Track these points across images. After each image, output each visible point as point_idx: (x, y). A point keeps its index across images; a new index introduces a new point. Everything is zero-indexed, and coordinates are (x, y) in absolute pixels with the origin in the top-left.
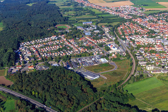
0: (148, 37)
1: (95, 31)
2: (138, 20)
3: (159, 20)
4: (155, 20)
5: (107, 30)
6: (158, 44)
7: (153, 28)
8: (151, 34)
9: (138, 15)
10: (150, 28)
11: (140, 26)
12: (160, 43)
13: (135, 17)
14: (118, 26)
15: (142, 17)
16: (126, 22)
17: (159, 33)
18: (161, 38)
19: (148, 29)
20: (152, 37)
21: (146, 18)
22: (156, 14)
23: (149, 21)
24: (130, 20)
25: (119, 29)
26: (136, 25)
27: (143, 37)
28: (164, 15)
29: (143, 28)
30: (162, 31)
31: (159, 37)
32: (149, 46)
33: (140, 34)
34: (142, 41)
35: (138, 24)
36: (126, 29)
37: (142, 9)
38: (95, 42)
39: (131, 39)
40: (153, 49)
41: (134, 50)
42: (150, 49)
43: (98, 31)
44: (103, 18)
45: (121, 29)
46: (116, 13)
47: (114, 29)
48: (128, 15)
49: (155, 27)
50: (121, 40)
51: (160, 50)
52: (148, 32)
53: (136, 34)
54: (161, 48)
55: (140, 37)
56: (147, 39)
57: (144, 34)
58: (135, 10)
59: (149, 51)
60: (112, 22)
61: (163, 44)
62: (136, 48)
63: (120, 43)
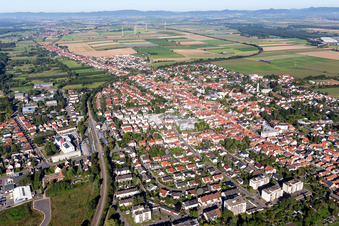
0: (150, 112)
1: (48, 103)
2: (138, 79)
3: (173, 76)
4: (167, 76)
5: (73, 99)
6: (169, 128)
7: (161, 93)
8: (157, 105)
9: (141, 69)
10: (156, 92)
11: (139, 88)
12: (174, 124)
13: (134, 72)
14: (100, 89)
15: (146, 72)
16: (116, 81)
17: (171, 102)
18: (175, 114)
19: (152, 94)
20: (158, 112)
21: (151, 73)
22: (168, 67)
23: (156, 80)
24: (125, 78)
25: (99, 95)
26: (132, 87)
27: (141, 113)
28: (181, 69)
29: (144, 91)
30: (177, 97)
31: (171, 110)
32: (152, 134)
33: (137, 105)
34: (137, 122)
35: (136, 85)
36: (111, 96)
37: (148, 60)
38: (32, 131)
39: (115, 119)
40: (157, 143)
41: (115, 150)
42: (151, 144)
43: (55, 103)
44: (77, 75)
45: (103, 96)
46: (104, 67)
47: (89, 96)
48: (124, 69)
49: (165, 90)
50: (94, 122)
51: (171, 146)
52: (152, 101)
53: (129, 105)
54: (174, 140)
55: (135, 113)
56: (147, 117)
57: (144, 106)
58: (136, 61)
59: (148, 149)
60: (91, 83)
61: (178, 128)
62: (120, 143)
63: (89, 130)
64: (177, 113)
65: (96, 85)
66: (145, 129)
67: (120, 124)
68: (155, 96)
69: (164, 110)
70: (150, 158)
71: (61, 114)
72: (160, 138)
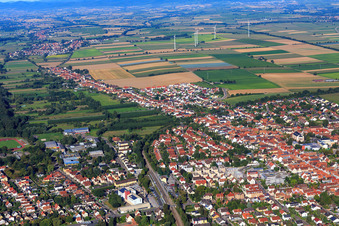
0: (227, 165)
1: (92, 153)
2: (208, 122)
3: (259, 118)
4: (250, 118)
5: (123, 148)
6: (252, 182)
7: (241, 141)
8: (237, 156)
9: (210, 107)
10: (235, 140)
11: (210, 134)
12: (257, 179)
13: (201, 111)
14: (156, 136)
15: (218, 112)
16: (176, 125)
18: (260, 167)
19: (229, 142)
20: (237, 164)
21: (227, 114)
22: (253, 103)
23: (234, 123)
24: (188, 121)
25: (156, 144)
26: (199, 133)
27: (215, 165)
28: (272, 107)
29: (217, 139)
31: (255, 162)
32: (231, 187)
33: (210, 157)
34: (212, 176)
35: (206, 131)
36: (173, 144)
37: (221, 93)
38: (86, 184)
39: (183, 172)
40: (238, 197)
41: (188, 203)
42: (230, 198)
43: (100, 153)
44: (119, 116)
45: (162, 144)
46: (154, 104)
47: (143, 144)
48: (185, 108)
49: (246, 137)
50: (157, 175)
51: (253, 201)
52: (229, 151)
53: (199, 156)
54: (257, 195)
55: (208, 166)
56: (223, 170)
57: (218, 157)
58: (202, 95)
59: (226, 202)
60: (140, 128)
61: (263, 183)
62: (193, 197)
63: (153, 184)
64: (263, 165)
65: (149, 131)
66: (221, 183)
67: (189, 177)
68: (233, 145)
69: (245, 163)
70: (229, 210)
71: (114, 166)
72: (240, 192)
